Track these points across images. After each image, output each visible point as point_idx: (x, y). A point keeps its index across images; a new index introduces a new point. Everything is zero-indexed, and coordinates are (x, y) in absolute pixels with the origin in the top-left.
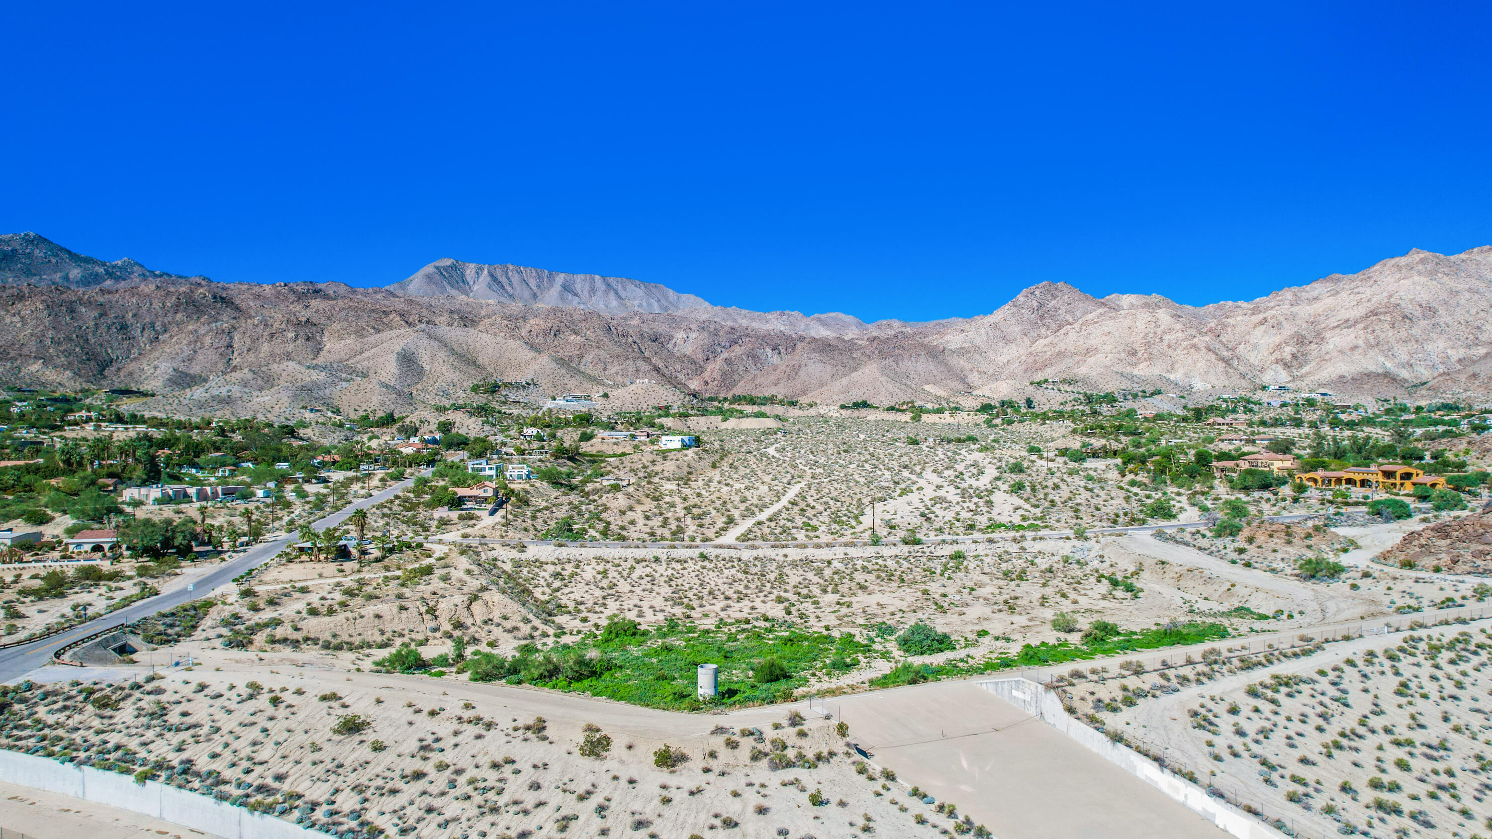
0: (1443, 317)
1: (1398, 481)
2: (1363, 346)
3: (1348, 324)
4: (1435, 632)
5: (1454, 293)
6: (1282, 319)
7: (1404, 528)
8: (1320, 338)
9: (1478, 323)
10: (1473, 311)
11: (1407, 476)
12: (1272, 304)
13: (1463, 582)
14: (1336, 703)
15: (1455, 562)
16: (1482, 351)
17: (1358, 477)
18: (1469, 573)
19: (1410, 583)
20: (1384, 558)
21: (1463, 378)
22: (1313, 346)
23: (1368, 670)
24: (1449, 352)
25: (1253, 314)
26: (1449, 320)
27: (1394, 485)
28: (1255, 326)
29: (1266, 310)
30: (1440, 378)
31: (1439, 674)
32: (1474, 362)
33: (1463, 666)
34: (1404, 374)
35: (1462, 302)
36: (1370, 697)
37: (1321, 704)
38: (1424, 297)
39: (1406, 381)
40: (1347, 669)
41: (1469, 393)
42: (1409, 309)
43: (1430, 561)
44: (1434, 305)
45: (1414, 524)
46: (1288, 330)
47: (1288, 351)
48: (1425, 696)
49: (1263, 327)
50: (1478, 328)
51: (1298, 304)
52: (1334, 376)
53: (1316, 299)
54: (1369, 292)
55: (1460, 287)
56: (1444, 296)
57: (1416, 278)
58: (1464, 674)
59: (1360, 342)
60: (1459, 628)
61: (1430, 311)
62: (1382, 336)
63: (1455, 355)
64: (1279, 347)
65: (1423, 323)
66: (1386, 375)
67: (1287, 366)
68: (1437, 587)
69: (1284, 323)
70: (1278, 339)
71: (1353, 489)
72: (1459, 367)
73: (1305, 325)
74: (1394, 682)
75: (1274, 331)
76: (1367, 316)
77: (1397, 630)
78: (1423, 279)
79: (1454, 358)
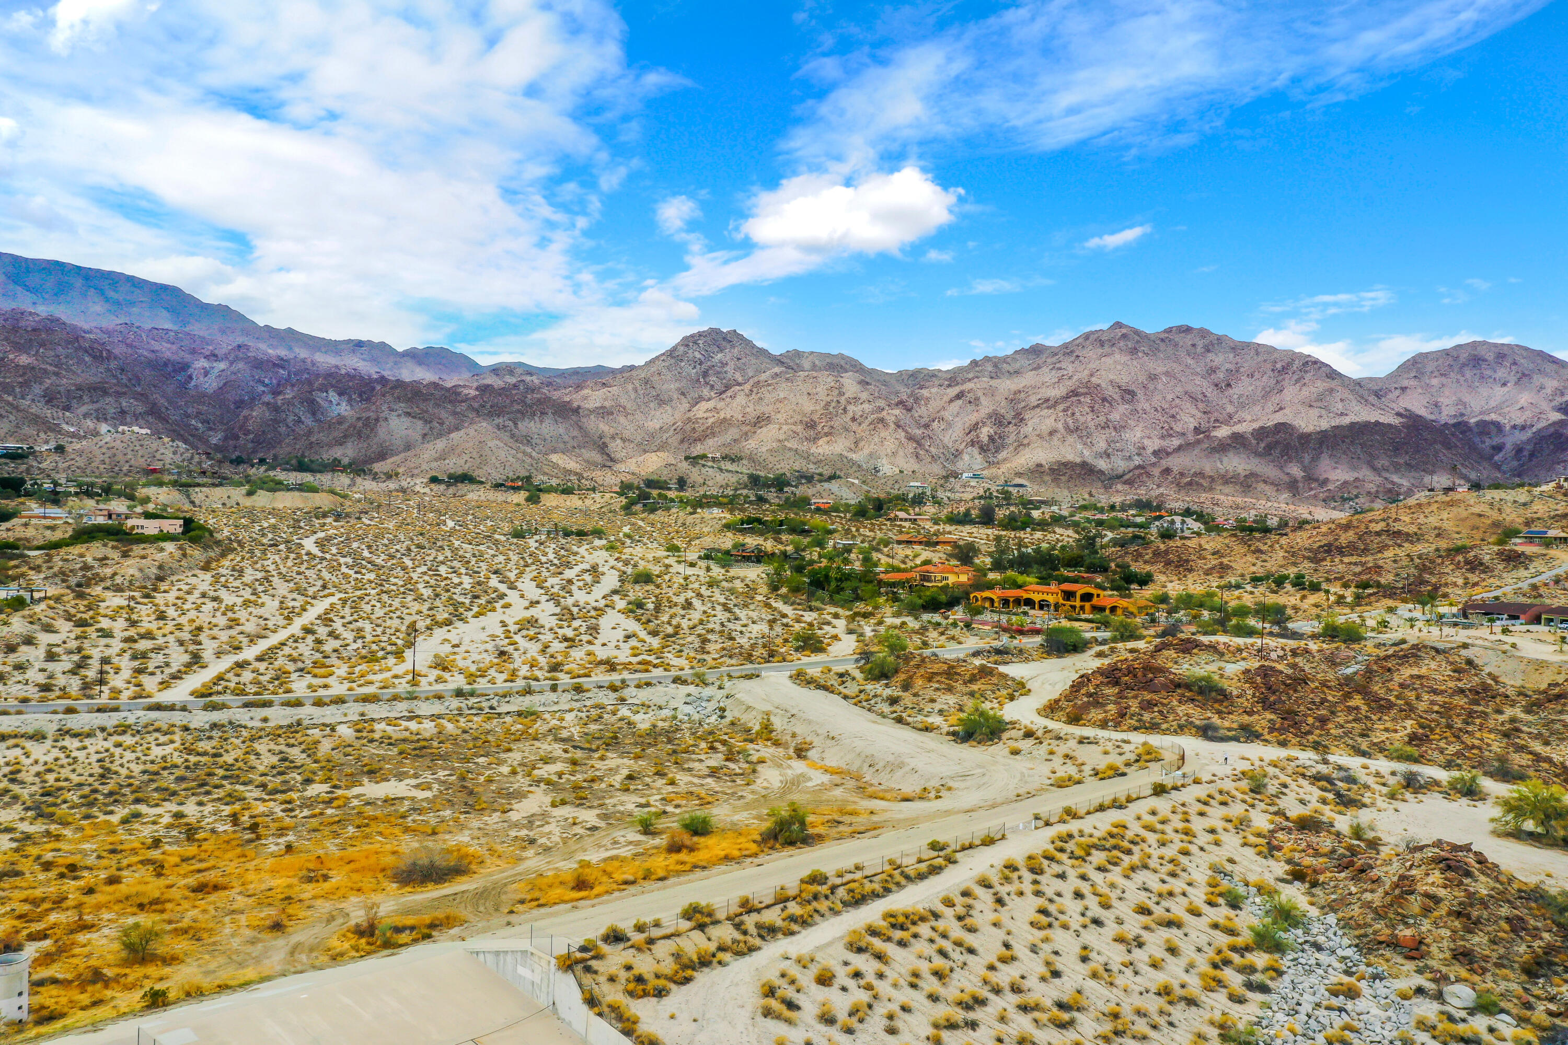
0: (1143, 404)
1: (1078, 603)
2: (1063, 431)
3: (1048, 403)
4: (1086, 825)
5: (1153, 377)
6: (980, 394)
7: (1079, 665)
8: (1020, 419)
9: (1173, 412)
10: (1169, 397)
11: (1087, 597)
12: (970, 376)
13: (1128, 742)
14: (958, 949)
15: (1122, 715)
16: (1176, 442)
17: (1037, 597)
18: (1136, 729)
19: (1072, 743)
20: (1051, 709)
21: (1156, 472)
22: (1011, 428)
23: (1003, 890)
24: (1146, 442)
25: (949, 386)
26: (1147, 406)
27: (1074, 607)
28: (951, 401)
29: (964, 381)
30: (1137, 472)
31: (1085, 888)
32: (1168, 454)
33: (1115, 875)
34: (1102, 464)
35: (1160, 386)
36: (1000, 935)
37: (943, 953)
38: (1124, 379)
39: (1102, 472)
40: (979, 891)
41: (1161, 490)
42: (1111, 392)
43: (1096, 714)
44: (1133, 388)
45: (1087, 662)
46: (987, 406)
47: (985, 432)
48: (1065, 927)
49: (960, 402)
50: (1173, 416)
51: (998, 377)
52: (1031, 464)
53: (1017, 372)
54: (1071, 369)
55: (1160, 369)
56: (1142, 378)
57: (1117, 356)
58: (1113, 886)
59: (1060, 426)
60: (1114, 816)
61: (1128, 394)
62: (1082, 419)
63: (1153, 444)
64: (975, 427)
65: (1123, 408)
66: (1084, 465)
67: (983, 449)
68: (1100, 749)
69: (983, 399)
70: (974, 418)
72: (1154, 460)
73: (1004, 403)
74: (1031, 903)
75: (973, 407)
76: (1066, 397)
77: (1047, 824)
78: (1124, 358)
79: (1150, 450)
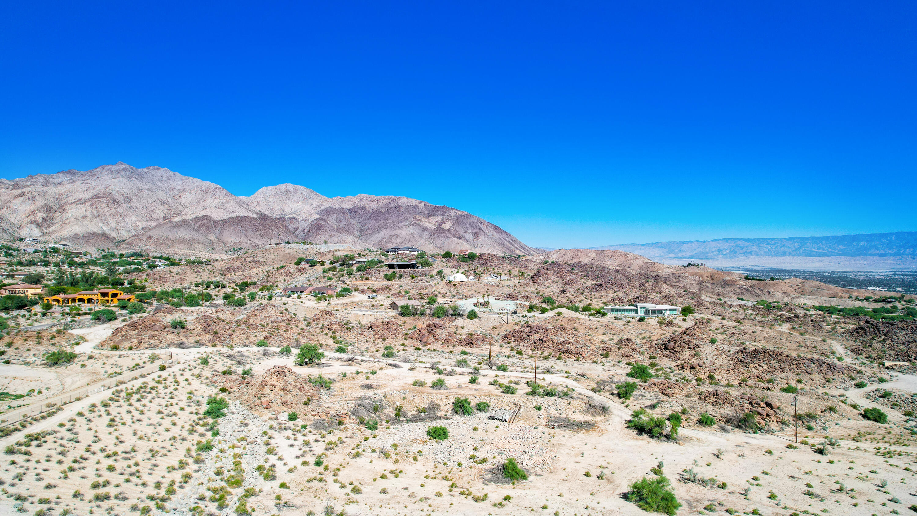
0: (135, 203)
1: (110, 298)
2: (90, 216)
3: (80, 202)
4: (129, 385)
5: (141, 190)
6: (35, 194)
7: (113, 326)
8: (62, 208)
9: (152, 208)
10: (150, 201)
11: (115, 295)
12: (28, 184)
13: (144, 354)
14: (71, 442)
15: (140, 343)
16: (154, 224)
17: (86, 298)
18: (147, 348)
19: (116, 358)
20: (102, 345)
21: (144, 238)
22: (58, 214)
23: (91, 416)
24: (138, 223)
25: (14, 189)
26: (137, 205)
27: (108, 301)
28: (15, 197)
29: (24, 187)
30: (133, 238)
31: (131, 409)
32: (150, 230)
33: (144, 401)
34: (114, 234)
35: (145, 195)
36: (92, 433)
37: (61, 445)
38: (125, 191)
39: (114, 238)
40: (78, 419)
41: (147, 247)
42: (117, 196)
43: (127, 344)
44: (130, 195)
45: (118, 324)
46: (40, 202)
47: (40, 216)
48: (124, 424)
49: (22, 198)
50: (152, 211)
51: (47, 186)
52: (72, 234)
53: (60, 183)
54: (94, 183)
55: (143, 187)
56: (135, 191)
57: (121, 179)
58: (144, 406)
59: (88, 214)
60: (142, 380)
61: (128, 199)
62: (102, 211)
63: (141, 225)
64: (33, 213)
65: (124, 206)
66: (103, 234)
67: (38, 225)
68: (131, 358)
69: (37, 197)
70: (33, 207)
71: (83, 305)
72: (142, 232)
73: (52, 200)
74: (106, 419)
75: (30, 201)
76: (92, 198)
77: (109, 388)
78: (124, 180)
79: (140, 227)
